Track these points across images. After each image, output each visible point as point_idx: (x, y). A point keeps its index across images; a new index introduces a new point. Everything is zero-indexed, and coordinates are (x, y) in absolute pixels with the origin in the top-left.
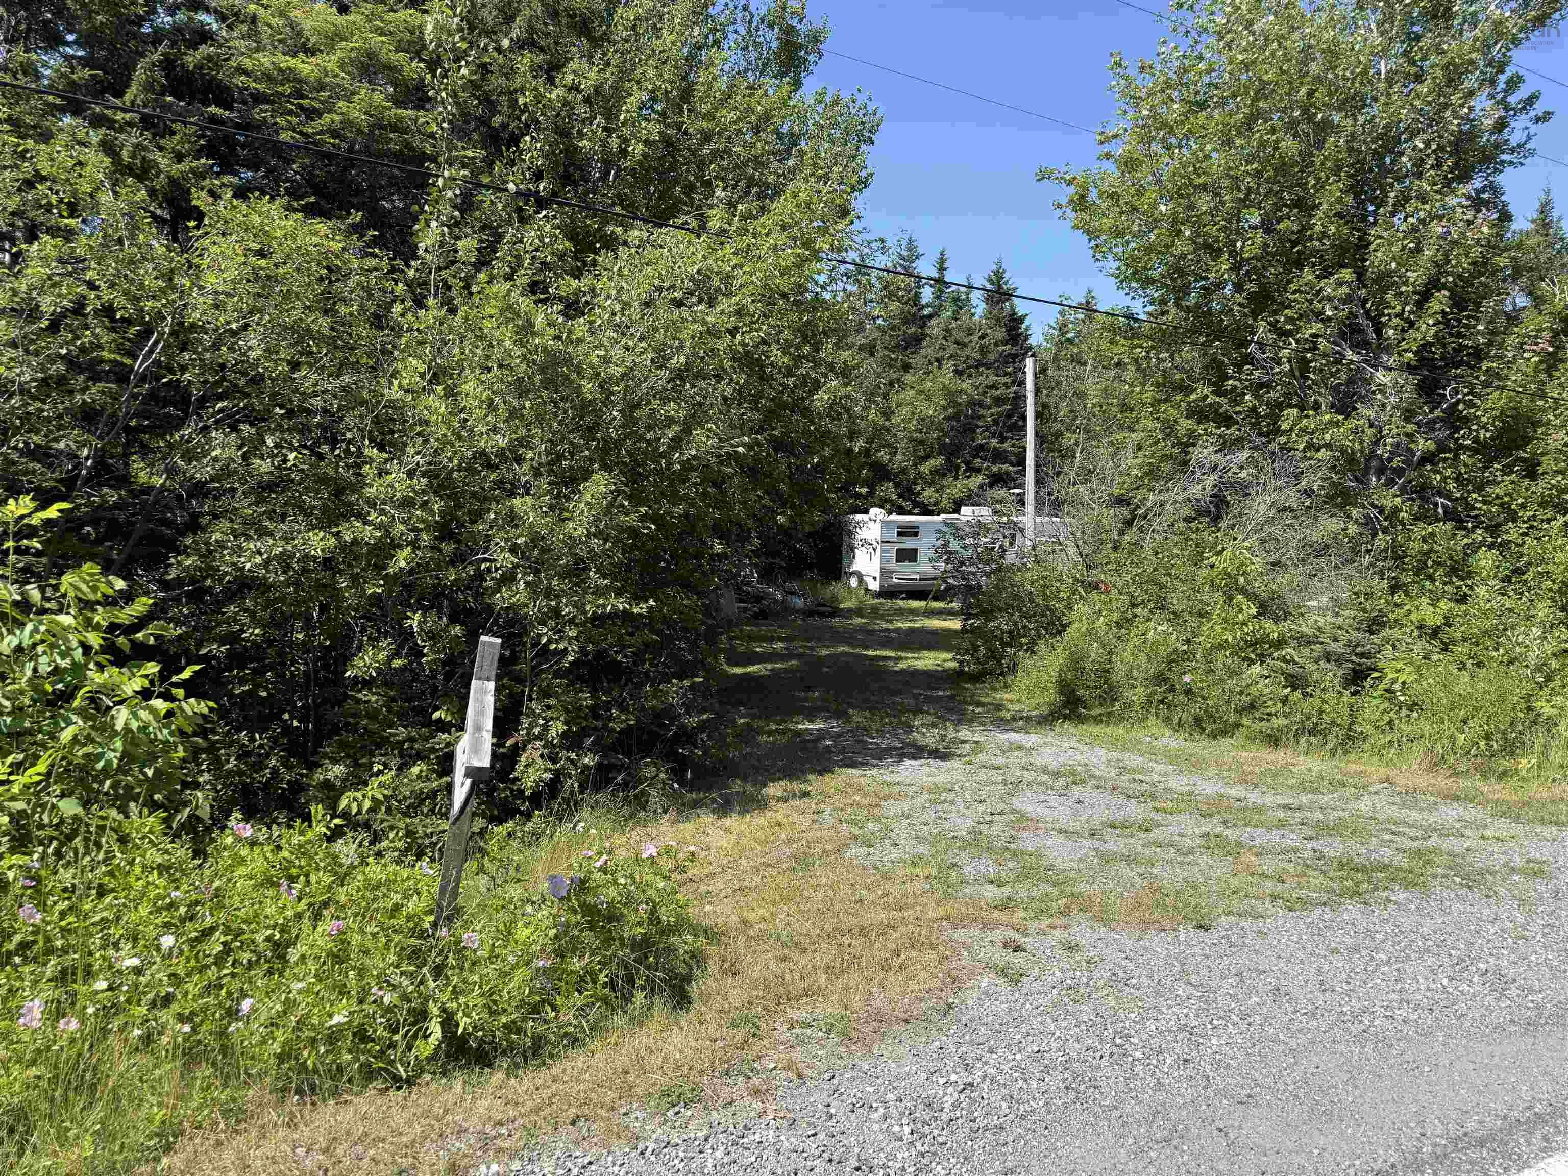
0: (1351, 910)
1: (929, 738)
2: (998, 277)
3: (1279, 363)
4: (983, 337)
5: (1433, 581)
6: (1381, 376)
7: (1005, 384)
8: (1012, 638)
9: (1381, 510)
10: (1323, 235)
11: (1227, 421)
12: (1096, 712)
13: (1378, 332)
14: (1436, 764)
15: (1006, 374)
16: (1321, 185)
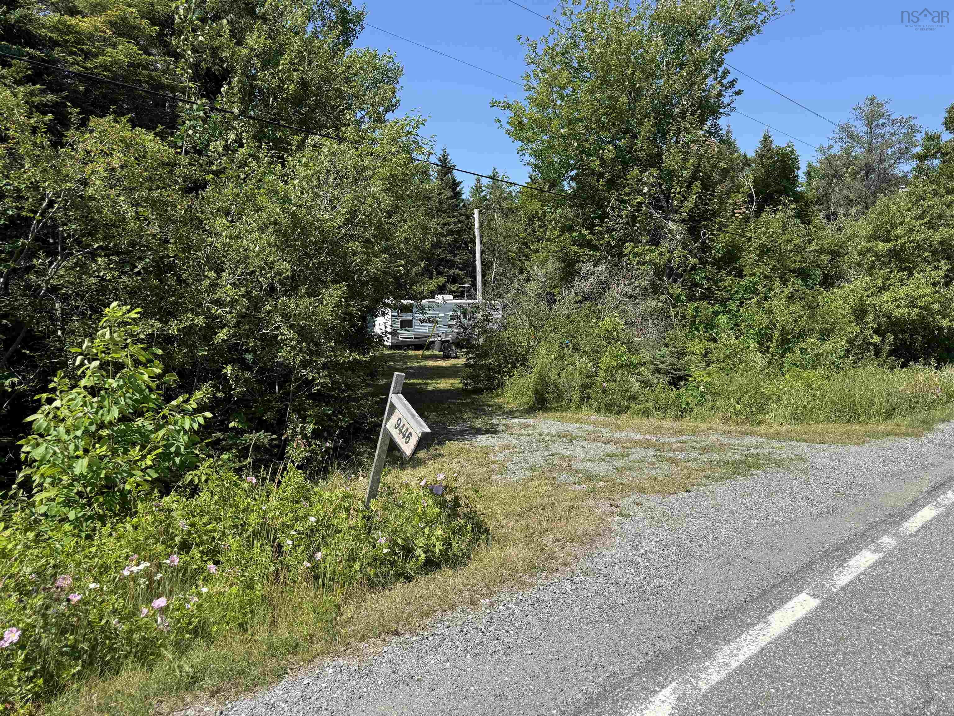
0: (741, 480)
1: (478, 423)
2: (444, 159)
3: (621, 217)
4: (440, 194)
5: (699, 331)
6: (671, 226)
7: (454, 223)
8: (499, 369)
9: (671, 295)
10: (642, 149)
11: (595, 248)
12: (554, 405)
13: (668, 202)
14: (728, 420)
15: (453, 217)
16: (640, 123)
